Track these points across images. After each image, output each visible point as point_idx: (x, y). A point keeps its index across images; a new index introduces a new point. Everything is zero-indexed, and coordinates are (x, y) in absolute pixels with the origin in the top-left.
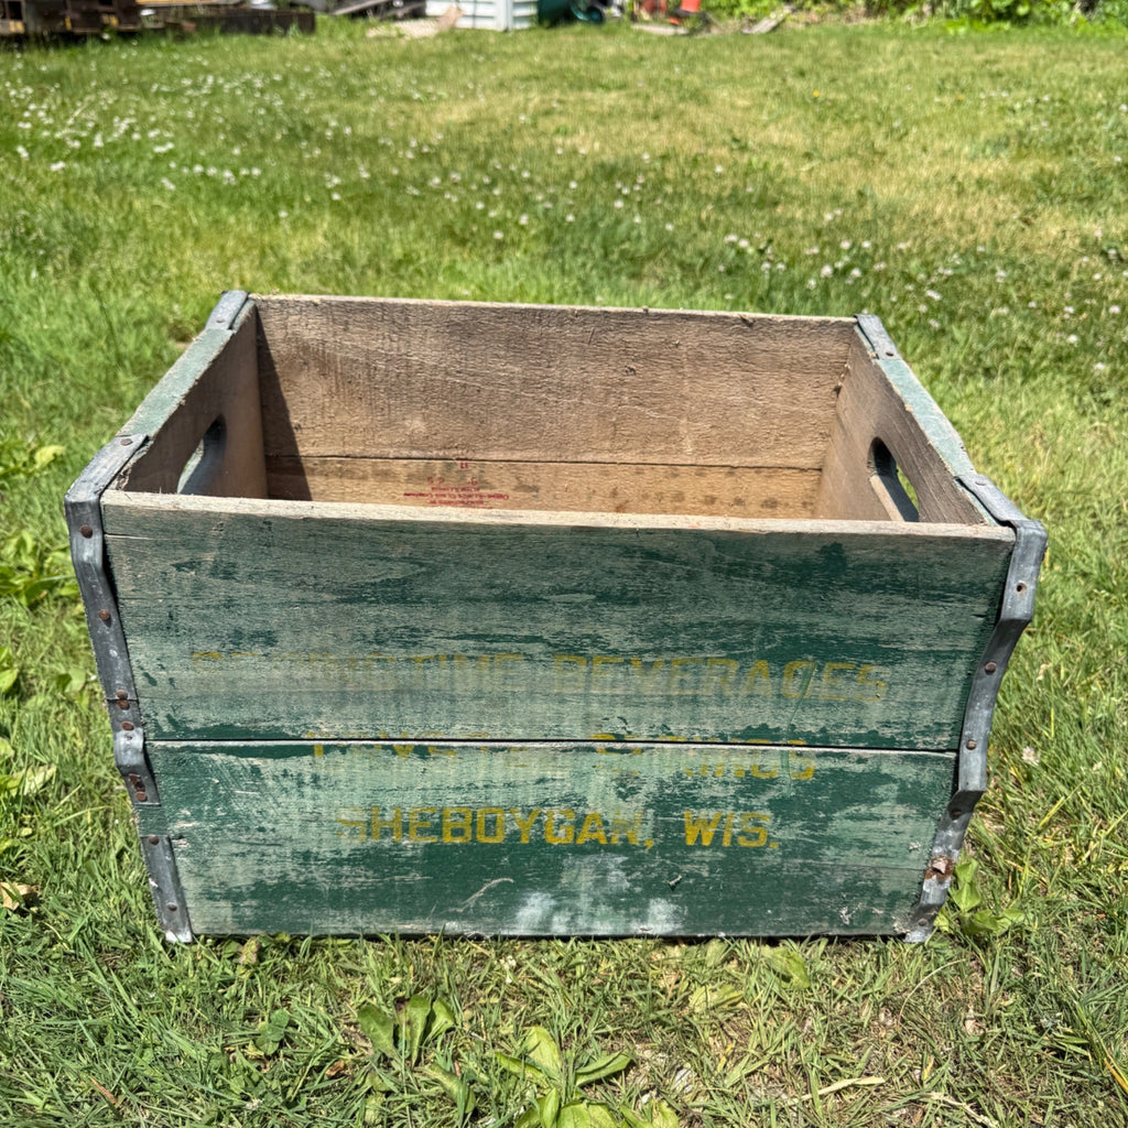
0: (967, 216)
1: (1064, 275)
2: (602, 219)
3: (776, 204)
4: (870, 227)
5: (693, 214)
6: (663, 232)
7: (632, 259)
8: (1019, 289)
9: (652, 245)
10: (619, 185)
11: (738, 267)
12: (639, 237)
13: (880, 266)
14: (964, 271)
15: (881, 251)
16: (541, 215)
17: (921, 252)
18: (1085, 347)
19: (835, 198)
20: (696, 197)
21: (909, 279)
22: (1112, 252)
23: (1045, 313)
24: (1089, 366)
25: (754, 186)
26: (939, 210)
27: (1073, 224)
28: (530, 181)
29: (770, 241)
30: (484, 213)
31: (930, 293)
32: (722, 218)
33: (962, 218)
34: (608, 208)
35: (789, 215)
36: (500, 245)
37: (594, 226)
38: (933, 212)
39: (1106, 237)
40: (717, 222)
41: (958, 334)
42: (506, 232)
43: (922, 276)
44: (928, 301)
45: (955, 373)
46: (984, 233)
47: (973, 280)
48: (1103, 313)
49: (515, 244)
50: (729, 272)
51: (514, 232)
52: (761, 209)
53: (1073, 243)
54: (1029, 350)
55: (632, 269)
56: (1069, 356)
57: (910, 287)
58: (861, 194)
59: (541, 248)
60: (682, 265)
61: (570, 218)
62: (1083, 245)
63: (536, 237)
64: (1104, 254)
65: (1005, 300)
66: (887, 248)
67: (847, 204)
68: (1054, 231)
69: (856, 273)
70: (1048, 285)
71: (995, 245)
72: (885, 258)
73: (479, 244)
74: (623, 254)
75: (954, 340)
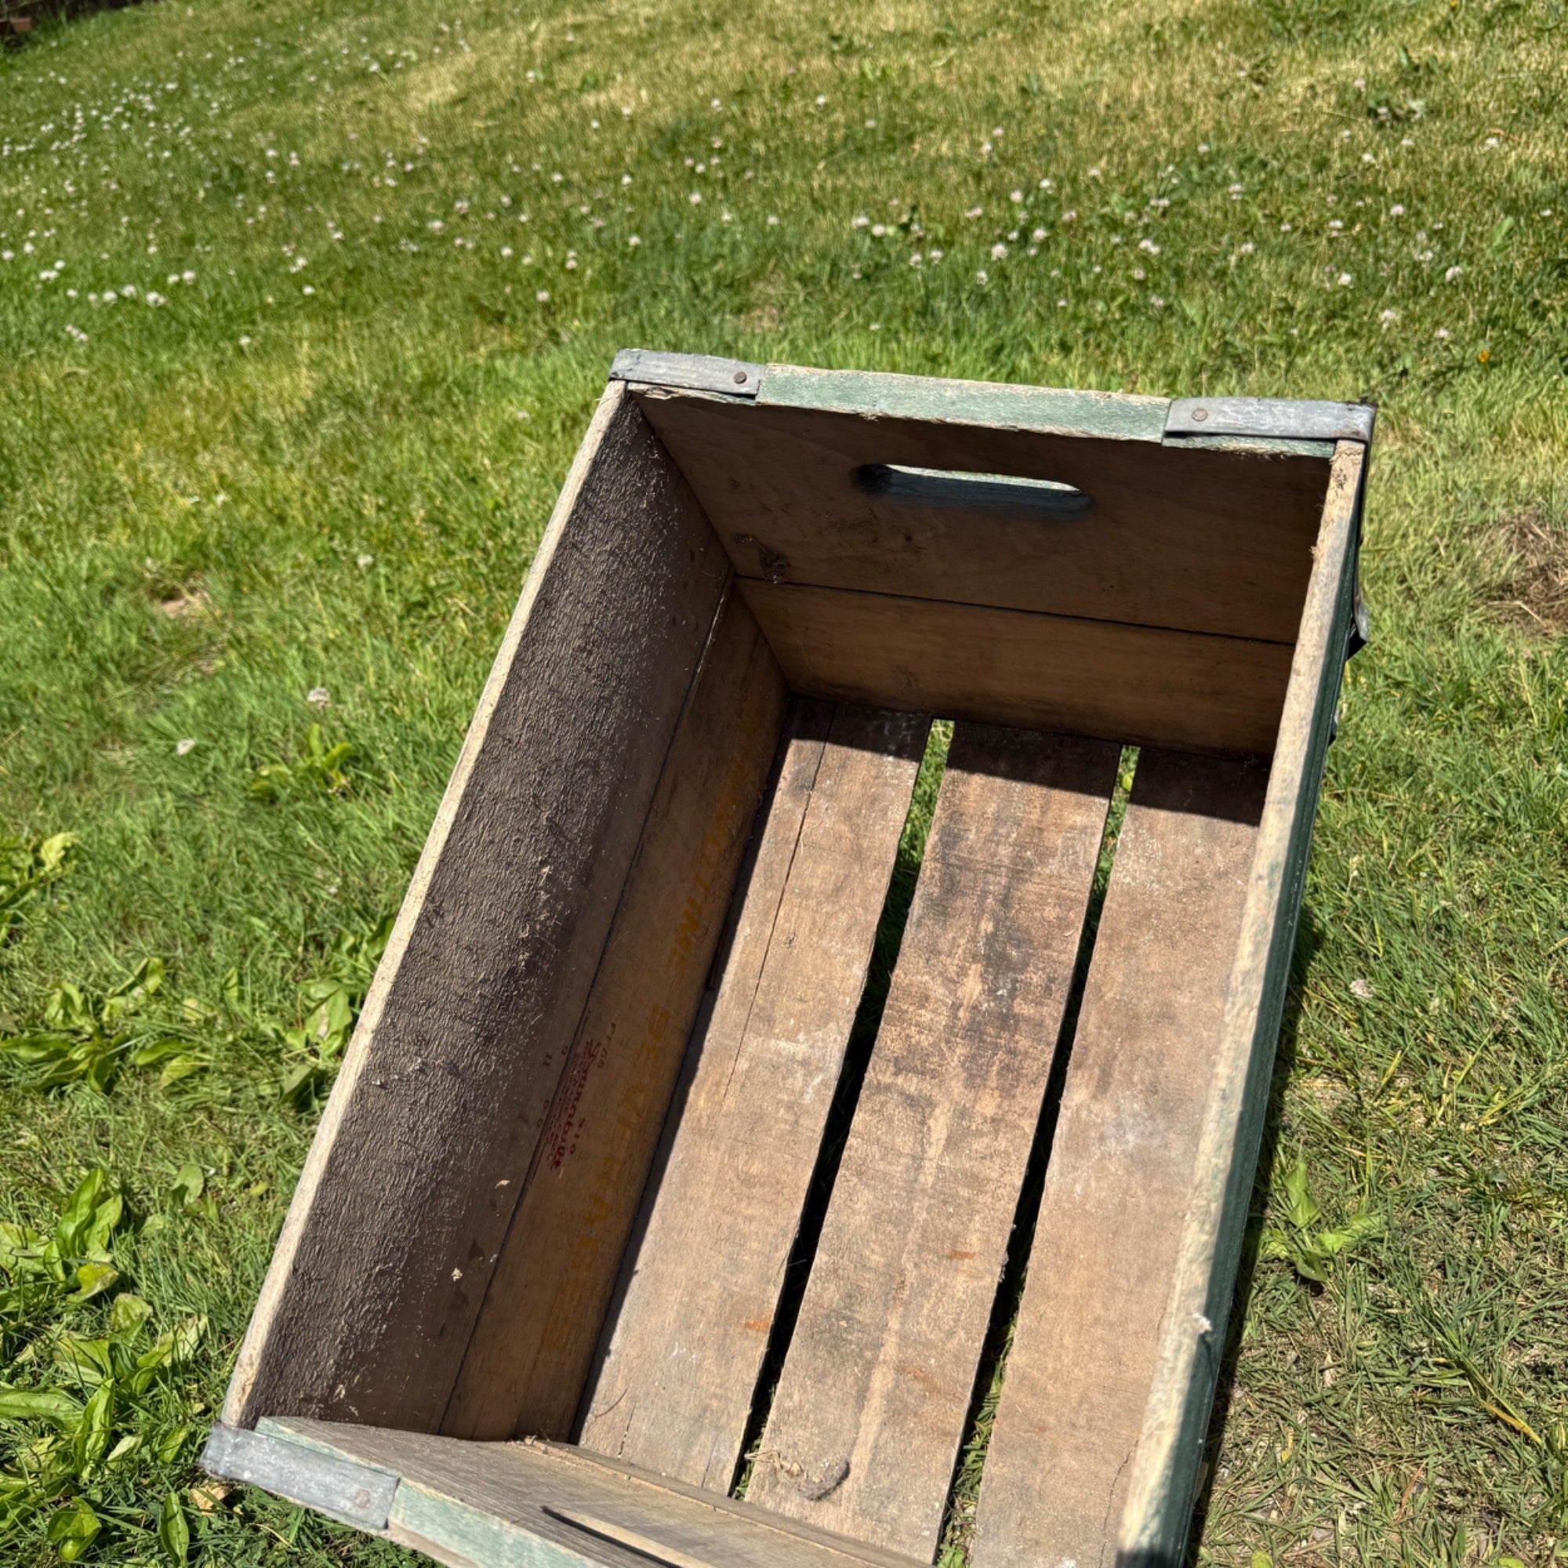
0: (1177, 93)
1: (1322, 165)
2: (678, 227)
3: (911, 138)
4: (1044, 149)
5: (800, 184)
6: (762, 231)
7: (731, 285)
8: (1263, 206)
9: (756, 254)
10: (689, 162)
11: (877, 266)
12: (735, 248)
13: (1068, 215)
14: (1184, 193)
15: (1067, 189)
16: (591, 242)
17: (1121, 177)
18: (1368, 286)
19: (991, 107)
20: (802, 153)
21: (1113, 224)
22: (1383, 110)
23: (1306, 232)
24: (1374, 315)
25: (877, 119)
26: (1136, 91)
27: (1325, 69)
28: (567, 184)
29: (914, 209)
30: (516, 258)
31: (1146, 244)
32: (841, 181)
33: (1170, 99)
34: (679, 206)
35: (932, 153)
36: (548, 308)
37: (669, 241)
38: (1130, 95)
39: (1371, 83)
40: (835, 190)
41: (1192, 311)
42: (552, 285)
43: (1130, 215)
44: (1144, 258)
45: (1195, 374)
46: (1205, 117)
47: (1199, 205)
48: (1383, 218)
49: (569, 301)
50: (867, 277)
51: (563, 282)
52: (893, 151)
53: (1326, 104)
54: (1290, 309)
55: (737, 301)
56: (1345, 305)
57: (1116, 239)
58: (1024, 91)
59: (607, 300)
60: (802, 278)
61: (634, 240)
62: (1342, 104)
63: (594, 283)
64: (1372, 113)
65: (1248, 229)
66: (1074, 181)
67: (1009, 115)
68: (1299, 87)
69: (1040, 234)
70: (1303, 187)
71: (1221, 135)
72: (1074, 200)
73: (520, 314)
74: (718, 279)
75: (1184, 318)
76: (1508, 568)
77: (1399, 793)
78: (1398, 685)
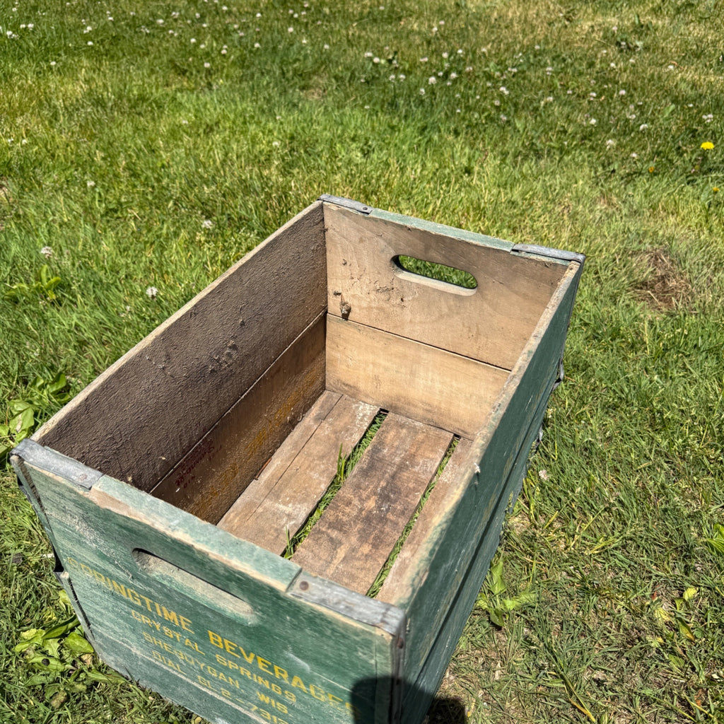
0: (529, 18)
1: (591, 65)
2: (279, 42)
3: (400, 19)
4: (462, 35)
5: (344, 32)
6: (321, 51)
7: (301, 75)
8: (561, 80)
9: (316, 62)
10: (291, 12)
11: (373, 77)
12: (306, 57)
13: (468, 69)
14: (525, 68)
15: (470, 56)
16: (236, 43)
17: (496, 55)
18: (603, 127)
19: (440, 10)
20: (347, 17)
21: (489, 77)
22: (623, 43)
23: (578, 96)
24: (604, 141)
25: (385, 6)
26: (510, 14)
27: (600, 20)
28: (229, 13)
29: (396, 53)
30: (197, 45)
31: (503, 89)
32: (363, 33)
33: (526, 21)
34: (282, 32)
35: (409, 28)
36: (209, 72)
37: (274, 48)
38: (507, 16)
39: (620, 30)
40: (359, 37)
41: (519, 125)
42: (213, 61)
43: (498, 74)
44: (501, 96)
45: (515, 156)
46: (540, 32)
47: (531, 74)
48: (615, 95)
49: (219, 70)
50: (367, 82)
51: (218, 60)
52: (390, 23)
53: (598, 36)
54: (565, 132)
55: (303, 83)
56: (591, 134)
57: (489, 84)
58: (457, 5)
59: (237, 72)
60: (336, 78)
61: (257, 45)
62: (605, 37)
63: (234, 63)
64: (618, 44)
65: (552, 90)
66: (474, 53)
67: (448, 15)
68: (587, 26)
69: (454, 75)
70: (581, 74)
71: (547, 43)
72: (472, 62)
73: (194, 72)
74: (295, 71)
75: (515, 128)
76: (647, 274)
77: (578, 378)
78: (586, 324)
